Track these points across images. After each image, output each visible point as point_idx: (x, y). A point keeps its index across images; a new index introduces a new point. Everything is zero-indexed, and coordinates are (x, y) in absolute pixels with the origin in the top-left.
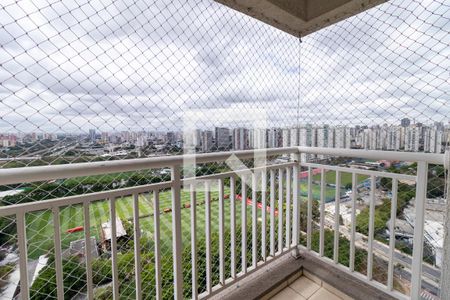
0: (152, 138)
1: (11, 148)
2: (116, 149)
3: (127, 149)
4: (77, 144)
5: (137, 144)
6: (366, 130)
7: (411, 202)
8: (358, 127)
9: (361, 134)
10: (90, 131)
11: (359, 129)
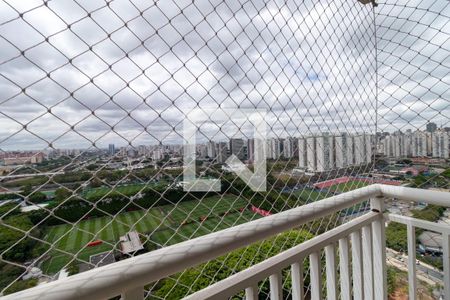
0: (167, 151)
1: (38, 164)
2: (134, 163)
3: (144, 162)
4: (98, 160)
5: (154, 157)
6: (387, 137)
7: (445, 213)
8: (378, 134)
9: (382, 141)
10: (110, 145)
11: (380, 136)
